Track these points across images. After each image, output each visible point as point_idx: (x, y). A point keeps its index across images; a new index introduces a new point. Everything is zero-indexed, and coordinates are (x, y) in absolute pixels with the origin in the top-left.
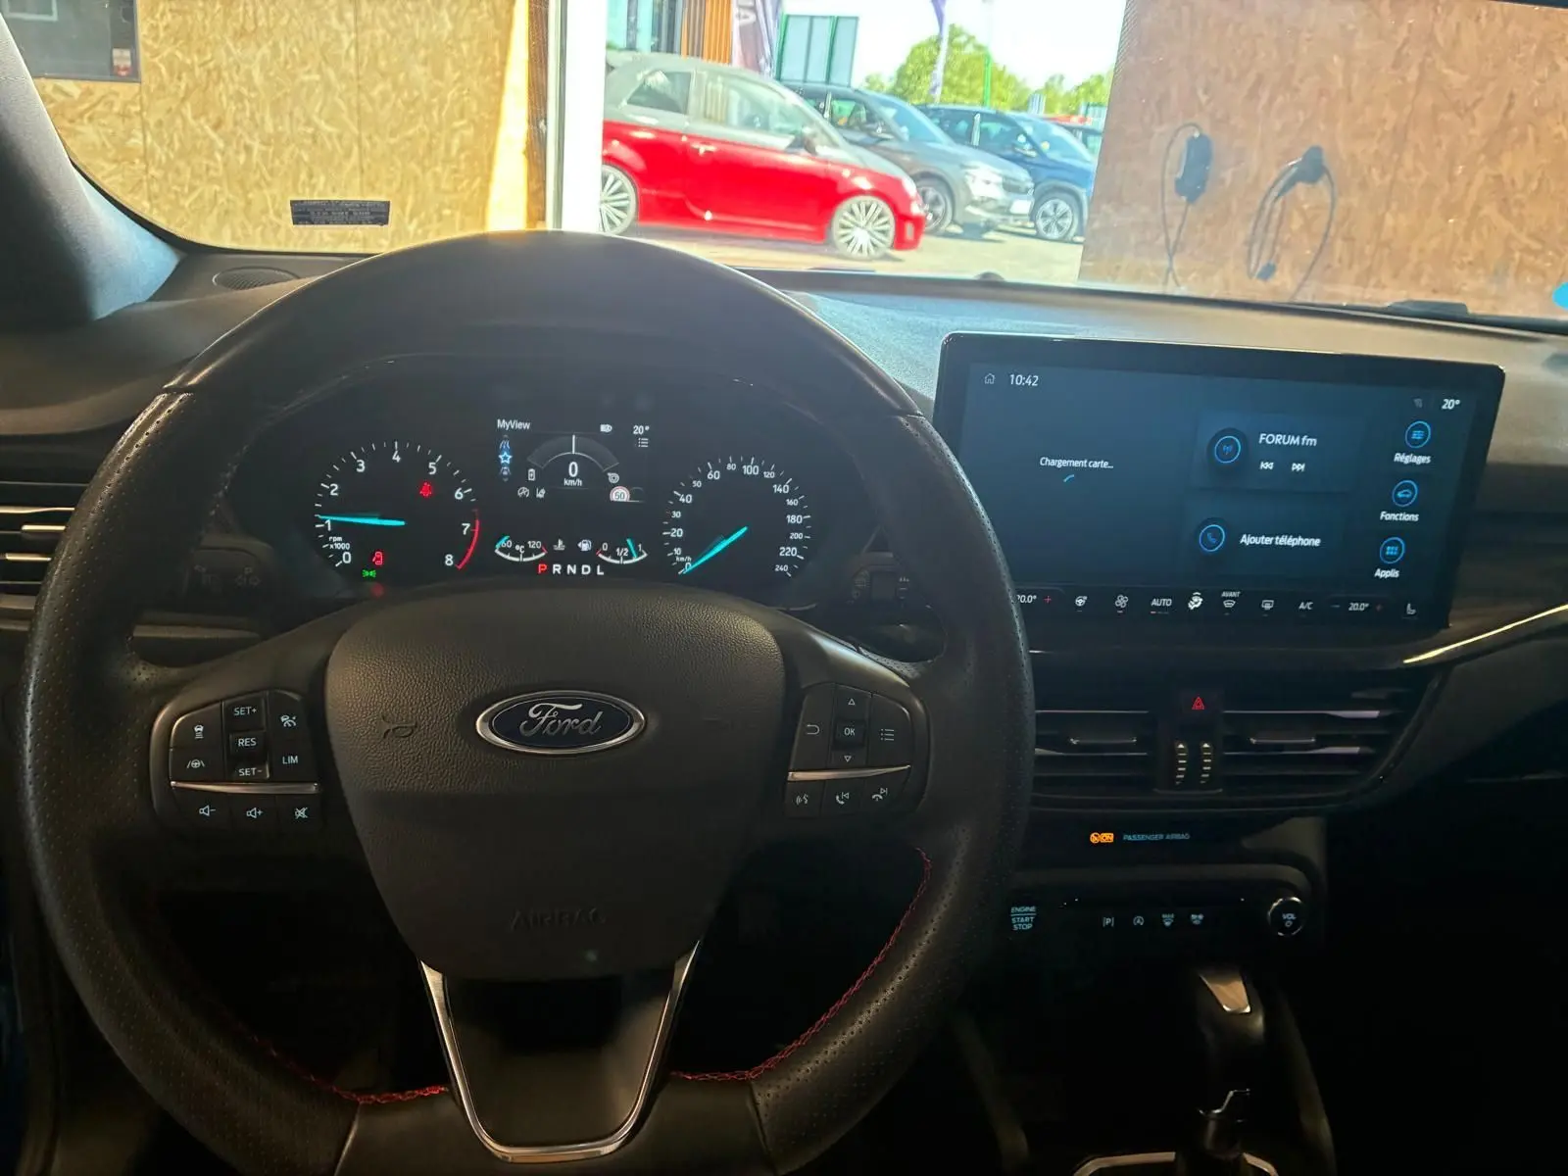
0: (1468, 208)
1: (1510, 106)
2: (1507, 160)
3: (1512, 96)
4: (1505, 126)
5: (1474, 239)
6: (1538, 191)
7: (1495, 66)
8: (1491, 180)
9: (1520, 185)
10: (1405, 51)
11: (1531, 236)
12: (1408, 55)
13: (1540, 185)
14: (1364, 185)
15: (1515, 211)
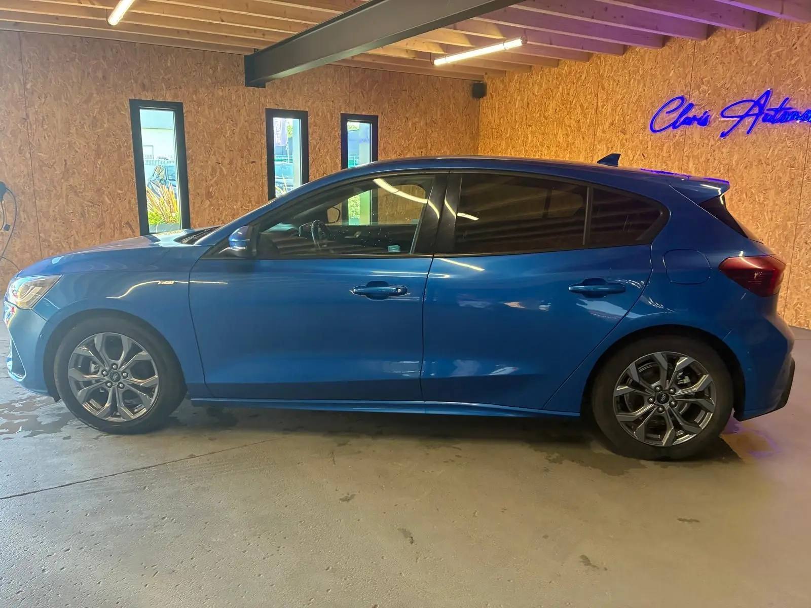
0: (64, 196)
1: (66, 164)
2: (71, 180)
3: (65, 161)
4: (67, 170)
5: (70, 205)
6: (85, 188)
7: (56, 152)
8: (68, 187)
9: (78, 187)
10: (22, 148)
11: (88, 201)
12: (23, 149)
13: (85, 185)
14: (23, 193)
15: (80, 195)
